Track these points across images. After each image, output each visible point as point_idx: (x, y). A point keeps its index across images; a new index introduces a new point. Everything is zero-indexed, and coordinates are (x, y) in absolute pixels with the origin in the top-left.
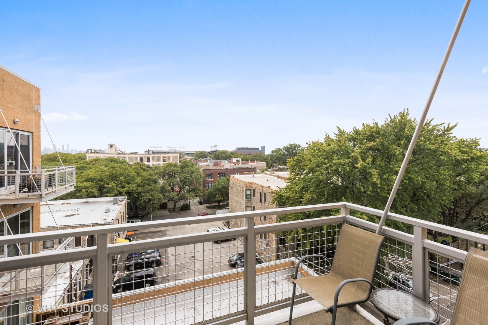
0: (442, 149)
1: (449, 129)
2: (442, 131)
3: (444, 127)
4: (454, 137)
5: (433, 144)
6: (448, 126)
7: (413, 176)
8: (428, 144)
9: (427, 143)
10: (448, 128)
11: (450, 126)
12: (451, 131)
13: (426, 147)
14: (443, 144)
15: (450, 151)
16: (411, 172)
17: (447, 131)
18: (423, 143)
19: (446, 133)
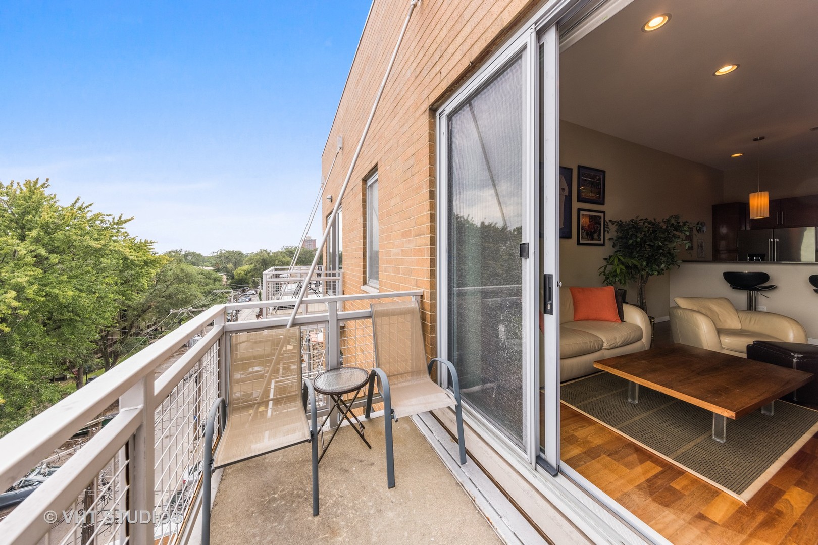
0: (111, 248)
1: (120, 222)
2: (108, 223)
3: (114, 219)
4: (126, 232)
5: (96, 240)
6: (120, 218)
7: (56, 291)
8: (88, 239)
9: (85, 237)
10: (118, 220)
11: (122, 219)
12: (124, 225)
13: (84, 243)
14: (111, 241)
15: (123, 250)
16: (51, 283)
17: (117, 224)
18: (79, 237)
19: (115, 226)
